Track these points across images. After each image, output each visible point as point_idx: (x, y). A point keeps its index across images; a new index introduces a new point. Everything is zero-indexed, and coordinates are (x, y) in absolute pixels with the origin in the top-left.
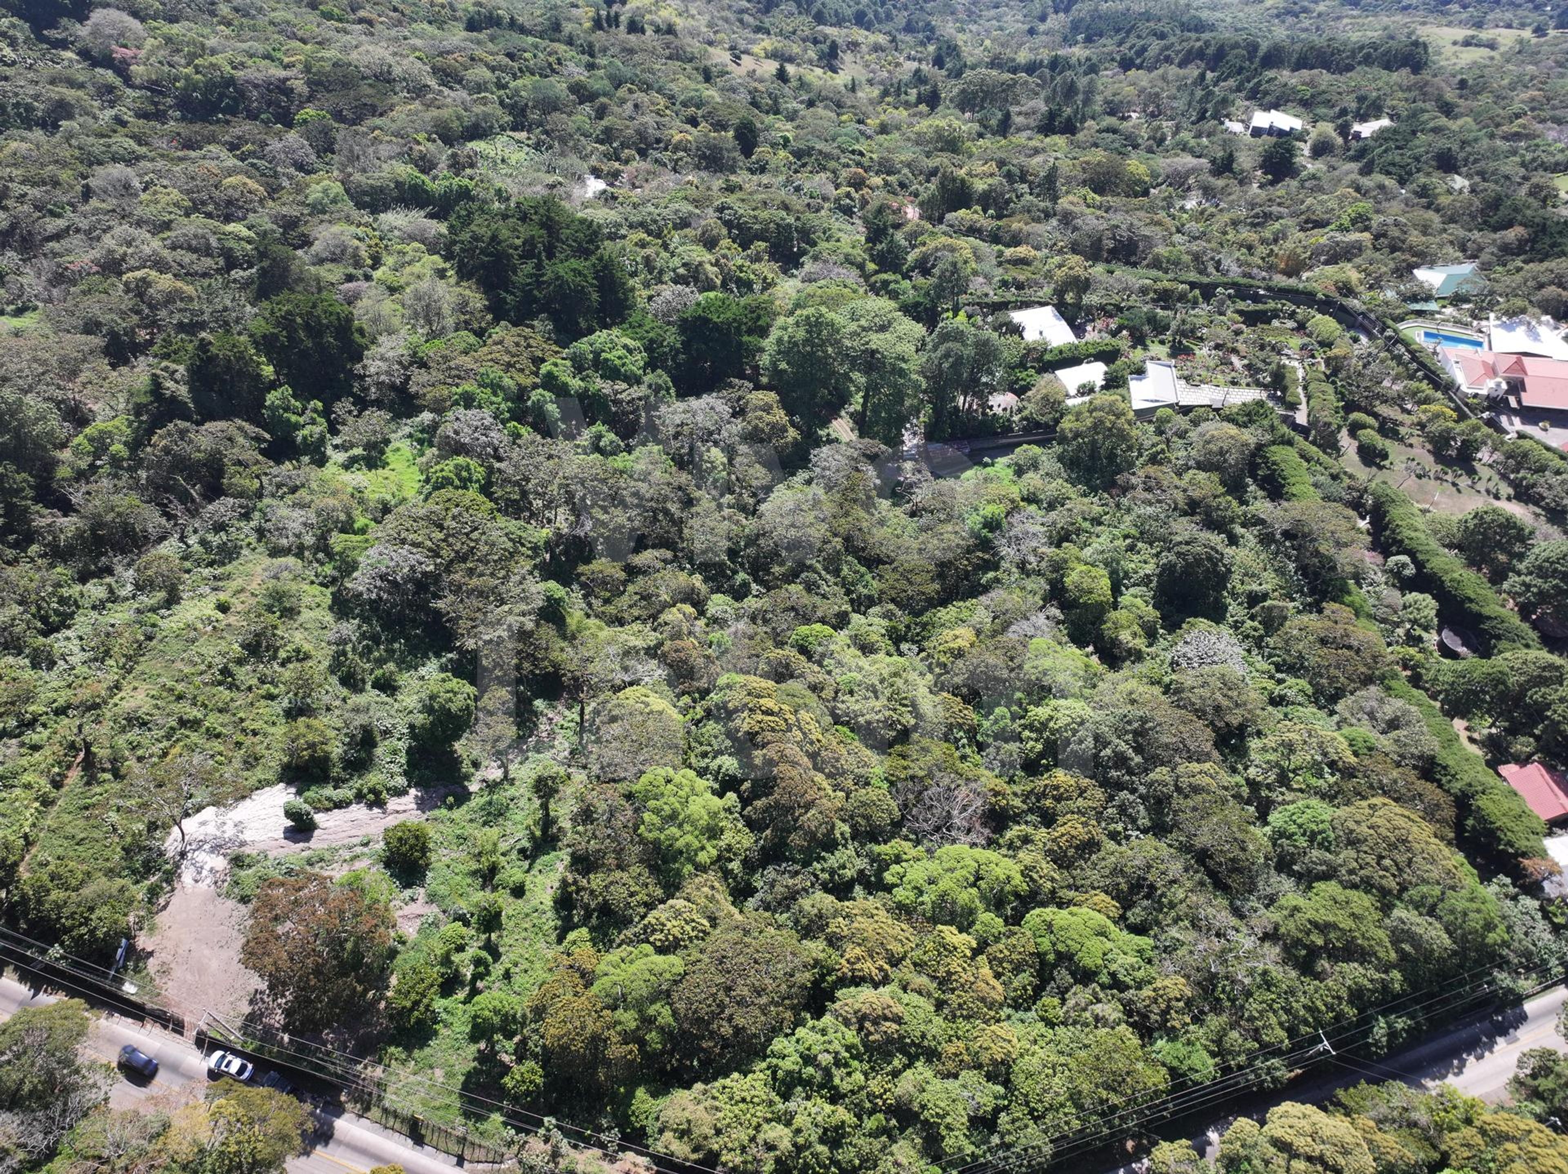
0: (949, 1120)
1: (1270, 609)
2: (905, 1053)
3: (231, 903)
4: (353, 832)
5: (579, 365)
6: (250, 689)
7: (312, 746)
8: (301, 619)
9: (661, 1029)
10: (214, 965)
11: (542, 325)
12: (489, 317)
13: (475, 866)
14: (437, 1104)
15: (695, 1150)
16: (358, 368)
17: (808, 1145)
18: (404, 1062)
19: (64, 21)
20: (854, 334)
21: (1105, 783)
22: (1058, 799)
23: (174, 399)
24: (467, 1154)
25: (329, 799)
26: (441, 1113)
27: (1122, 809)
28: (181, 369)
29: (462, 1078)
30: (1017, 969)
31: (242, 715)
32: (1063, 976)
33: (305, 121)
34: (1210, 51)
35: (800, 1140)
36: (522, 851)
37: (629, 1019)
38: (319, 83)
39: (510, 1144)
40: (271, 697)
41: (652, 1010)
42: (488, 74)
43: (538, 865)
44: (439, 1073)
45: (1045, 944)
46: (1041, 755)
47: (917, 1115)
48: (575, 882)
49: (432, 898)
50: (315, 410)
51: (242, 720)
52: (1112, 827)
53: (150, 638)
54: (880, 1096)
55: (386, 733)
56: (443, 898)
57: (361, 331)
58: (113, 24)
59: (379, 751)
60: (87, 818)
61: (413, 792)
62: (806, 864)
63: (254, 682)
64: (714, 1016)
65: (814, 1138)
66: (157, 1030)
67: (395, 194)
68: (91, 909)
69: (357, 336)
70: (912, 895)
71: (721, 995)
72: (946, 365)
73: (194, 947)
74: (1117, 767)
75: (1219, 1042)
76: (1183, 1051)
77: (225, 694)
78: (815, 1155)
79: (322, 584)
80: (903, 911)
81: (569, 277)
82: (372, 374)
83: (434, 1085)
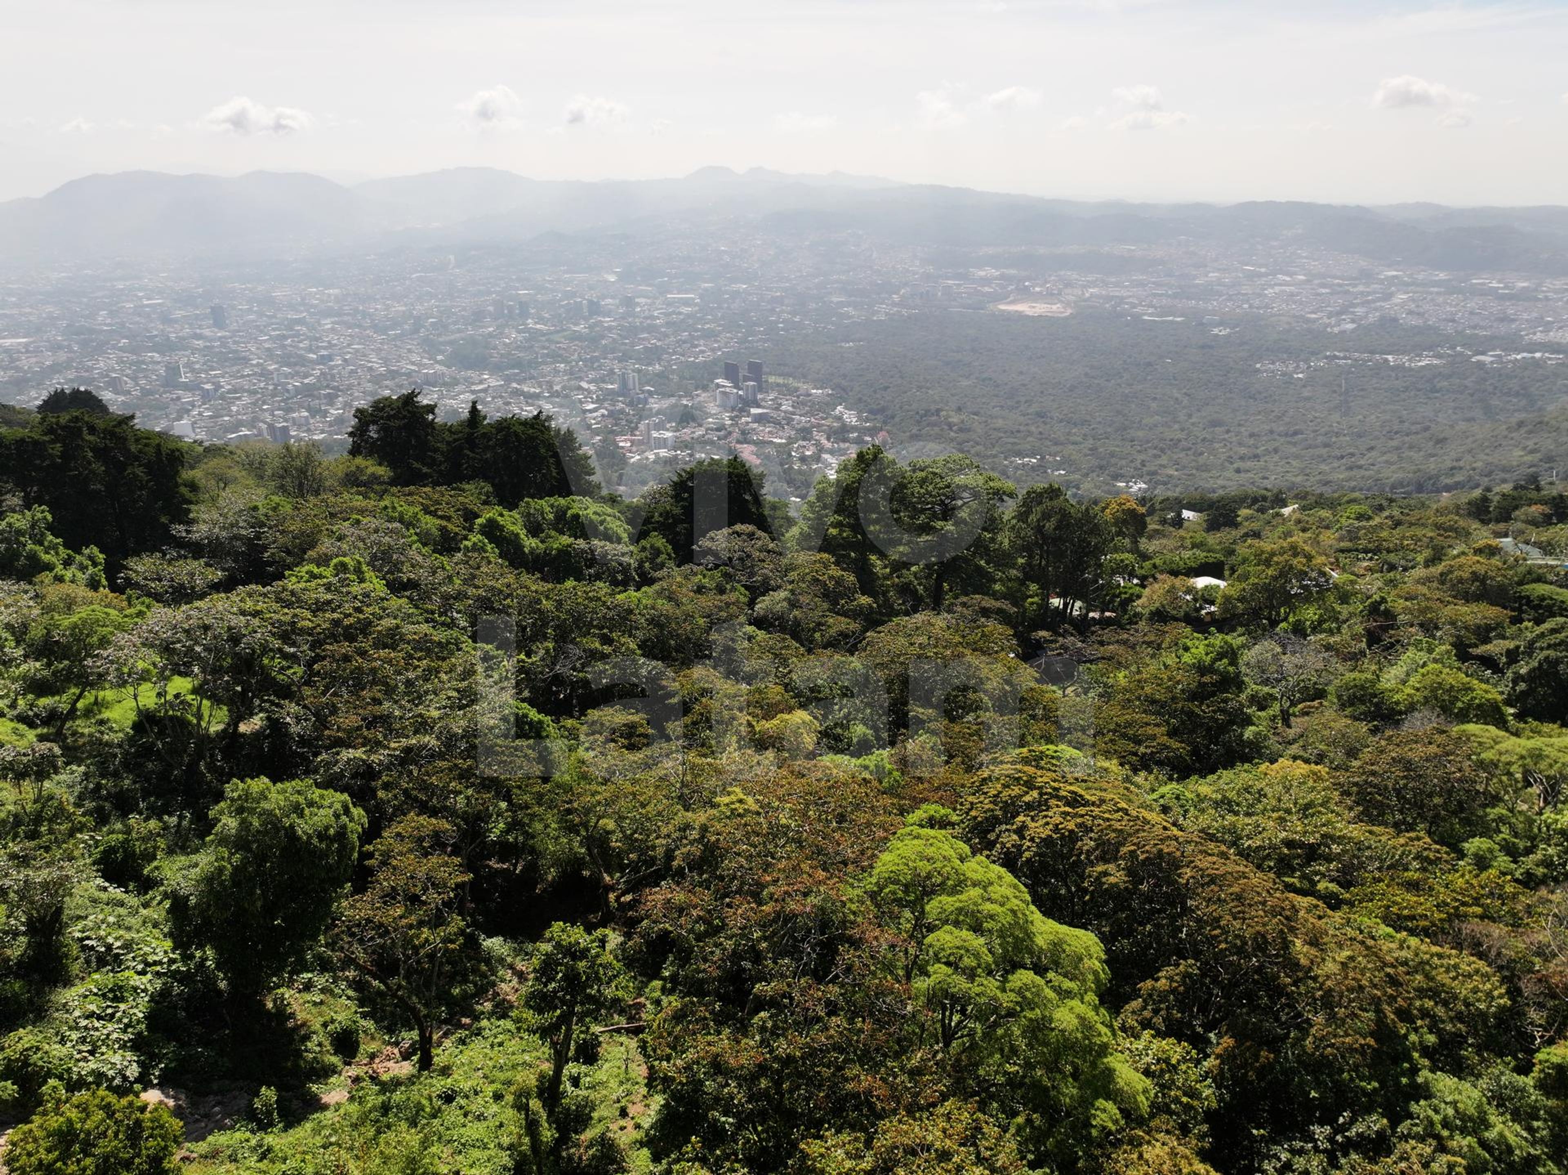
5: (534, 527)
11: (476, 487)
16: (178, 528)
50: (91, 558)
57: (192, 486)
69: (184, 489)
72: (1049, 527)
82: (200, 531)
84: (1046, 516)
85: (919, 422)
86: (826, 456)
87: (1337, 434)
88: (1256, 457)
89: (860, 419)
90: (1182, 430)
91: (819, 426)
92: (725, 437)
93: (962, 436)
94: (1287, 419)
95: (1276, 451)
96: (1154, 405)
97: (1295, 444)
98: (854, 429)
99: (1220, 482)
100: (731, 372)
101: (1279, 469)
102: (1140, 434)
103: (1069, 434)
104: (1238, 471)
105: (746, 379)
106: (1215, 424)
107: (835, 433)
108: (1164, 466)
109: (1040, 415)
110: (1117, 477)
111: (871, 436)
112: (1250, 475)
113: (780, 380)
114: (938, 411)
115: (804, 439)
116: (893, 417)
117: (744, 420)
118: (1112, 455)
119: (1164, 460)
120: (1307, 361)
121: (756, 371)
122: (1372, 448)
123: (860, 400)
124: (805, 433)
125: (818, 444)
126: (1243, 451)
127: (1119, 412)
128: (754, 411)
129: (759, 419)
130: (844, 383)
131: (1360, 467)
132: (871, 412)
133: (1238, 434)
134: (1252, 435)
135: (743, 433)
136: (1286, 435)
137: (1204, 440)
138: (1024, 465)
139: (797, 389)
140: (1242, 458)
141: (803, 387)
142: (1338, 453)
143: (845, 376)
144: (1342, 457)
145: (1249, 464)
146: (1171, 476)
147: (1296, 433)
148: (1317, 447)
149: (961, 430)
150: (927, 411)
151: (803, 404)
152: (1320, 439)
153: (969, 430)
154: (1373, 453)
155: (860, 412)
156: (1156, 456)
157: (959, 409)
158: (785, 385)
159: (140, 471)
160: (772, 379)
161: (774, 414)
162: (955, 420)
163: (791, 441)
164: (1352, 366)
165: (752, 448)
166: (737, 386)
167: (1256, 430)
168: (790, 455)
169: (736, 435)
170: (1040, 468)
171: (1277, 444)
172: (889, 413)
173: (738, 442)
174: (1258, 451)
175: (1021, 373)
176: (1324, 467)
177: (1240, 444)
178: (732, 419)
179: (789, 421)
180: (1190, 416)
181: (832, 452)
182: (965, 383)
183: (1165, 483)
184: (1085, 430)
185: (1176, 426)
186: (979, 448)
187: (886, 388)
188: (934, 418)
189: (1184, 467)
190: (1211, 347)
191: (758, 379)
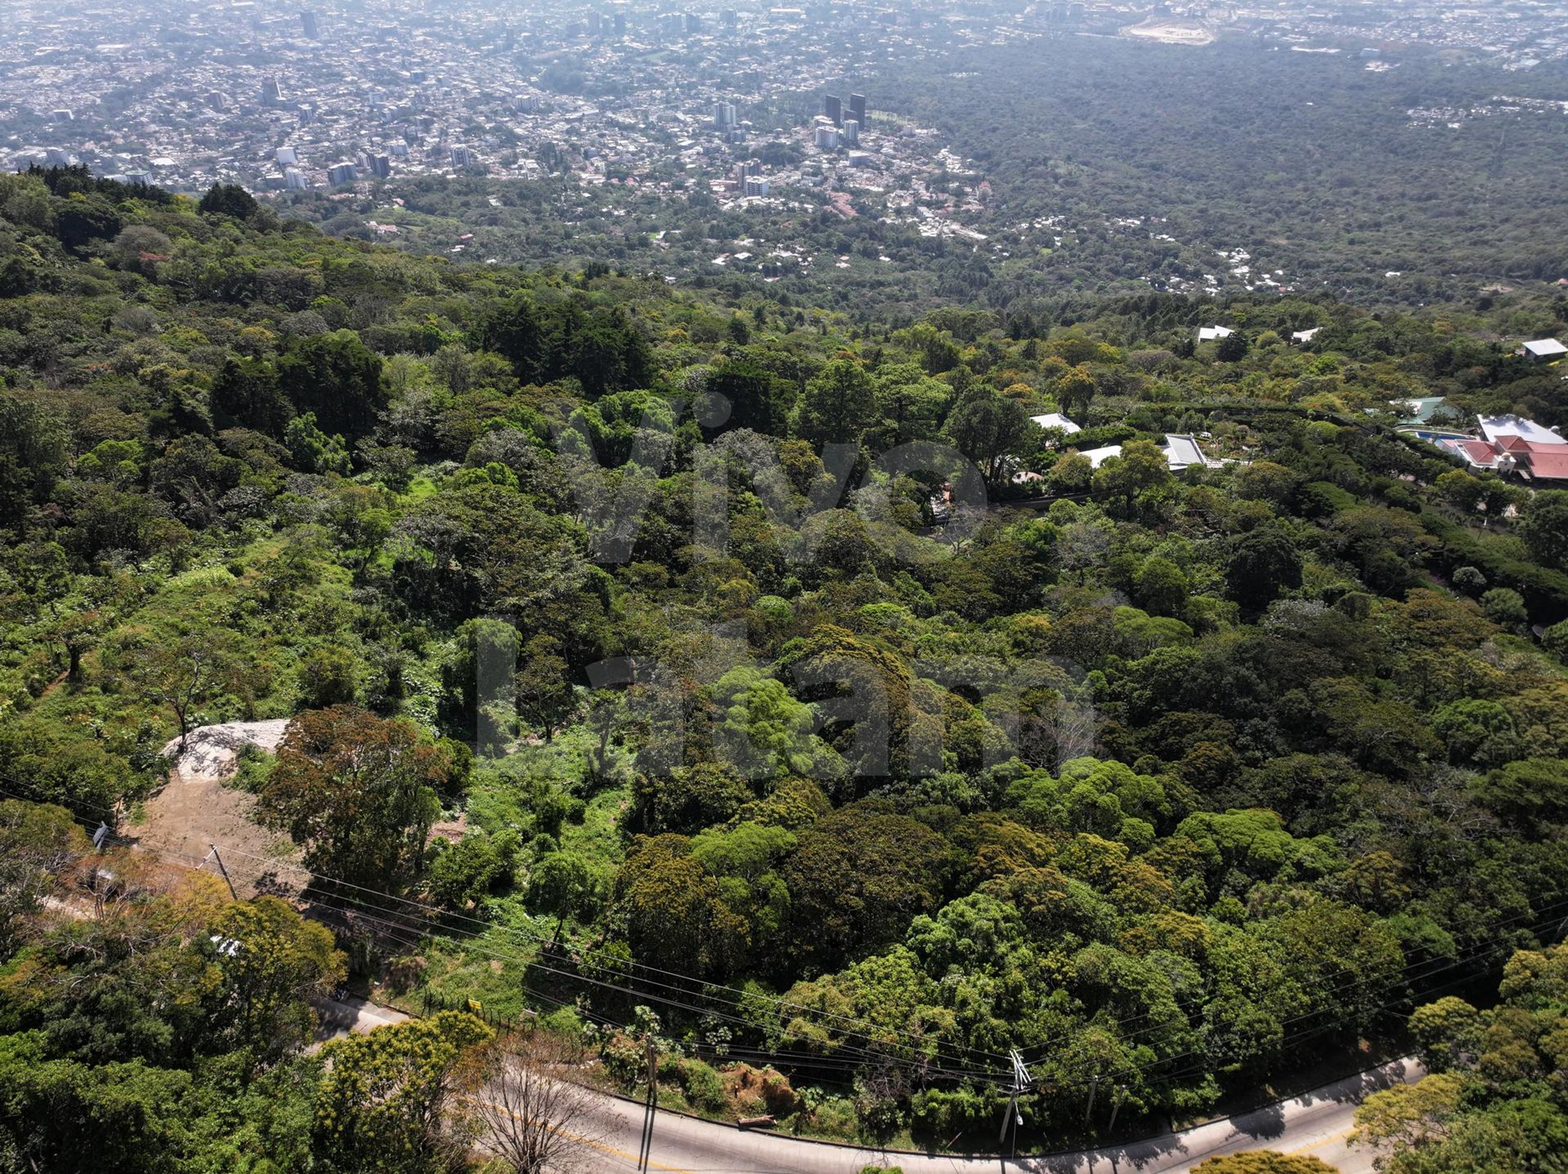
0: (1151, 986)
1: (1352, 598)
2: (1077, 932)
3: (238, 794)
5: (608, 417)
6: (263, 634)
7: (337, 668)
8: (320, 588)
9: (775, 903)
11: (570, 383)
12: (516, 380)
13: (523, 795)
14: (495, 996)
15: (833, 1036)
16: (382, 415)
17: (979, 1018)
18: (451, 952)
19: (96, 240)
20: (882, 387)
21: (1228, 713)
22: (1182, 734)
23: (193, 414)
27: (1256, 735)
28: (204, 392)
29: (523, 971)
30: (1183, 872)
31: (253, 653)
32: (1237, 877)
33: (320, 306)
34: (1146, 303)
35: (969, 1013)
36: (576, 791)
37: (738, 885)
38: (336, 279)
39: (590, 1041)
40: (287, 643)
41: (764, 880)
42: (494, 286)
43: (595, 801)
44: (496, 966)
45: (1209, 843)
46: (1152, 701)
47: (1107, 988)
48: (651, 784)
49: (476, 819)
50: (338, 443)
51: (253, 659)
52: (1249, 754)
53: (152, 592)
54: (1058, 971)
55: (415, 689)
56: (489, 819)
57: (387, 383)
58: (144, 235)
59: (408, 702)
60: (69, 723)
62: (914, 781)
63: (268, 628)
64: (841, 888)
65: (985, 1010)
67: (410, 342)
68: (73, 768)
69: (383, 387)
70: (1043, 803)
71: (845, 864)
72: (975, 420)
74: (1241, 694)
75: (1450, 914)
76: (1411, 922)
77: (237, 635)
79: (343, 565)
80: (1035, 821)
81: (599, 339)
82: (397, 418)
83: (491, 976)
84: (975, 412)
85: (1024, 173)
86: (923, 209)
87: (1476, 200)
88: (1377, 225)
89: (964, 165)
90: (1306, 190)
91: (919, 172)
92: (821, 183)
93: (1068, 191)
94: (1424, 180)
95: (1401, 218)
96: (1281, 158)
97: (1424, 210)
98: (955, 177)
99: (1329, 255)
100: (832, 108)
101: (1398, 242)
102: (1259, 193)
103: (1182, 191)
104: (1352, 242)
105: (848, 116)
106: (1343, 183)
107: (935, 182)
108: (1275, 233)
109: (1155, 167)
110: (1220, 246)
111: (973, 187)
112: (1364, 247)
113: (884, 117)
114: (1046, 160)
115: (902, 188)
116: (998, 164)
117: (842, 163)
118: (1222, 218)
119: (1276, 227)
120: (1467, 107)
121: (858, 106)
122: (1507, 220)
123: (966, 143)
124: (904, 182)
125: (916, 194)
126: (1364, 217)
127: (1241, 166)
128: (854, 154)
129: (859, 163)
130: (952, 122)
131: (1486, 242)
132: (977, 157)
133: (1367, 196)
134: (1380, 199)
135: (840, 179)
136: (1419, 199)
137: (1326, 203)
138: (1125, 228)
139: (900, 128)
140: (1361, 227)
141: (907, 124)
142: (1468, 223)
143: (952, 114)
144: (1471, 229)
145: (1367, 234)
146: (1277, 247)
147: (1429, 198)
148: (1448, 214)
149: (1067, 183)
150: (1034, 159)
151: (905, 145)
152: (1456, 205)
153: (1075, 184)
154: (1507, 226)
155: (965, 156)
156: (1270, 221)
157: (1069, 158)
158: (889, 123)
159: (358, 380)
160: (876, 115)
161: (873, 157)
162: (1061, 171)
163: (888, 189)
164: (1519, 114)
165: (849, 197)
166: (838, 125)
167: (1386, 193)
168: (885, 206)
169: (832, 181)
170: (1141, 233)
171: (1405, 210)
172: (995, 159)
173: (835, 189)
174: (1382, 219)
175: (1144, 115)
176: (1448, 241)
177: (1364, 209)
178: (830, 161)
179: (889, 165)
180: (1319, 172)
181: (929, 204)
182: (1080, 125)
183: (1268, 255)
184: (1200, 186)
185: (1300, 185)
186: (1084, 205)
187: (994, 130)
188: (1041, 168)
189: (1297, 235)
190: (1361, 88)
191: (860, 117)
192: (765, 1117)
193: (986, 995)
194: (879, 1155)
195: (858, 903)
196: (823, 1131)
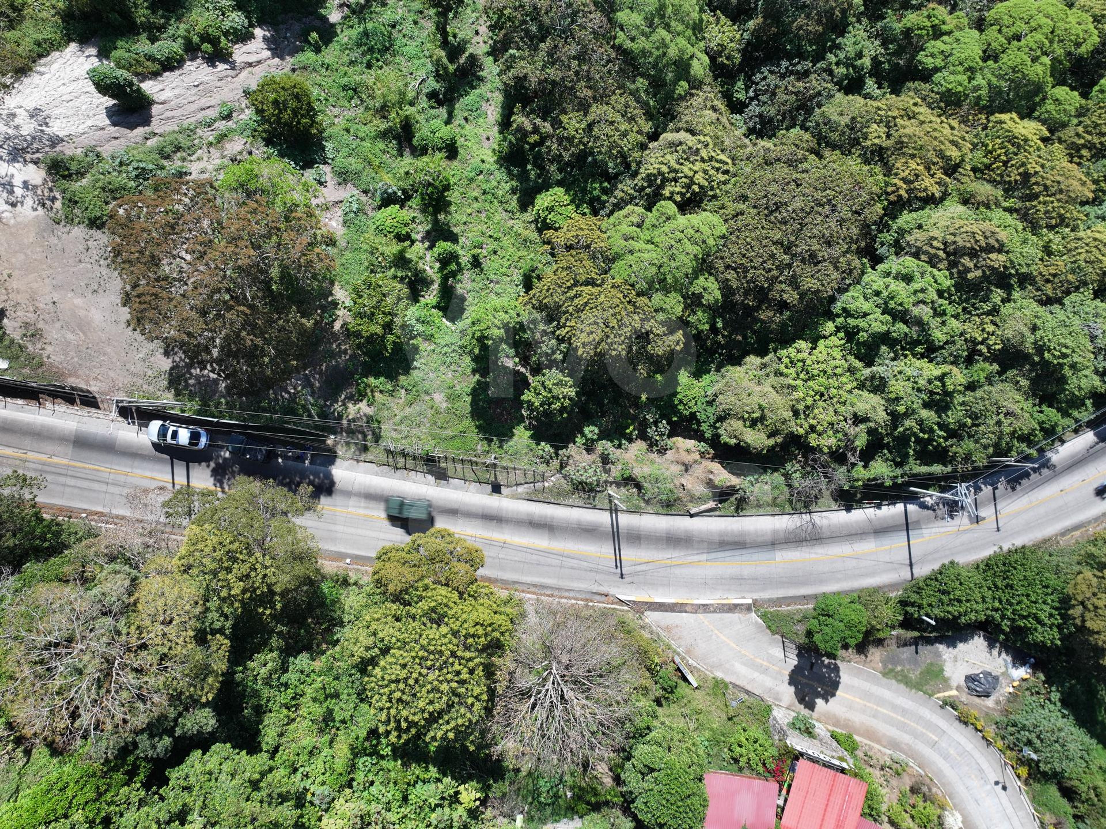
3: (79, 232)
4: (204, 102)
9: (707, 306)
10: (96, 316)
13: (383, 126)
14: (449, 433)
15: (771, 436)
18: (391, 393)
24: (502, 479)
25: (150, 58)
26: (458, 442)
29: (469, 399)
36: (432, 95)
37: (670, 303)
41: (696, 288)
43: (460, 111)
44: (439, 400)
47: (1029, 356)
48: (536, 130)
49: (344, 177)
54: (984, 340)
61: (258, 32)
62: (819, 57)
65: (917, 404)
66: (62, 407)
70: (963, 78)
73: (56, 297)
78: (921, 422)
80: (951, 102)
83: (438, 413)
192: (711, 504)
193: (919, 390)
194: (806, 517)
195: (791, 296)
196: (759, 506)
